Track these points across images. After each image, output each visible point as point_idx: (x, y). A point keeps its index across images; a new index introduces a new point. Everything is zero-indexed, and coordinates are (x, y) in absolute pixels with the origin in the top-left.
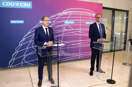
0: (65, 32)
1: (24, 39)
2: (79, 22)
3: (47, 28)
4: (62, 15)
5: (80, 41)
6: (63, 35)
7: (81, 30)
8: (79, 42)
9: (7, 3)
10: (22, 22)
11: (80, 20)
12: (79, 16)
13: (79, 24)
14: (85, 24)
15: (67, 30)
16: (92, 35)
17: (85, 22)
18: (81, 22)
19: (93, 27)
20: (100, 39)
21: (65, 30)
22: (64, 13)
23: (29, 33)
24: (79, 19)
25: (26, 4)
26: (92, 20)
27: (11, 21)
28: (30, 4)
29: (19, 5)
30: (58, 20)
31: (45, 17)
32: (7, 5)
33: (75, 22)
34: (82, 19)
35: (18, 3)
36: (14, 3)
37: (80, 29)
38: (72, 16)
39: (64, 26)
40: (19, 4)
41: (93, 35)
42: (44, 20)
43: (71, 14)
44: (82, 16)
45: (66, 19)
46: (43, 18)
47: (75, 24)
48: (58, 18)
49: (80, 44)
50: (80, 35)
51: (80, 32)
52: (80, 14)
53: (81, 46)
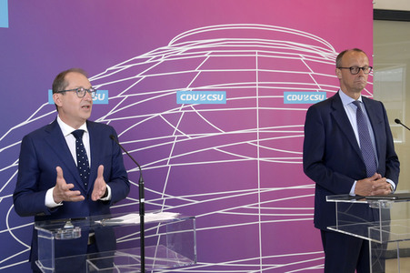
0: (181, 147)
2: (252, 92)
3: (84, 127)
4: (162, 60)
5: (259, 190)
6: (168, 163)
7: (262, 135)
8: (253, 199)
11: (257, 85)
12: (249, 62)
13: (253, 103)
14: (280, 102)
15: (189, 137)
16: (318, 162)
17: (281, 92)
18: (262, 92)
19: (324, 120)
20: (368, 180)
21: (178, 136)
22: (175, 49)
24: (251, 77)
26: (320, 79)
30: (145, 85)
31: (68, 71)
33: (230, 93)
34: (263, 77)
37: (258, 130)
38: (212, 63)
39: (173, 118)
41: (324, 161)
42: (63, 92)
43: (208, 55)
44: (264, 63)
45: (182, 81)
46: (60, 77)
47: (229, 104)
48: (145, 76)
49: (259, 208)
50: (259, 159)
51: (258, 146)
52: (257, 51)
53: (263, 218)
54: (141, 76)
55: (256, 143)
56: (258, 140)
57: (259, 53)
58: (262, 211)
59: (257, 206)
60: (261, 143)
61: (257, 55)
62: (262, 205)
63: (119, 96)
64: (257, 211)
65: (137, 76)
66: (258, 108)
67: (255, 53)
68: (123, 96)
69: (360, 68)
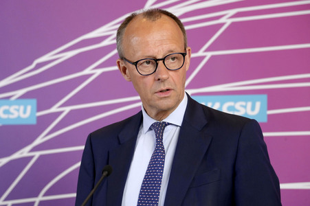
48: (99, 72)
54: (93, 71)
63: (54, 109)
65: (87, 71)
68: (60, 109)
69: (156, 60)
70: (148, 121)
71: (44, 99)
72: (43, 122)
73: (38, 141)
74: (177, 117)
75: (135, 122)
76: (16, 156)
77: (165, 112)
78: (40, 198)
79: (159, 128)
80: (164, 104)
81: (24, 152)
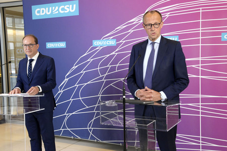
1: (66, 79)
2: (197, 35)
4: (141, 21)
7: (203, 62)
8: (197, 100)
9: (42, 9)
10: (62, 45)
11: (200, 30)
14: (219, 40)
17: (220, 33)
23: (74, 67)
25: (69, 8)
27: (47, 43)
28: (75, 5)
29: (57, 12)
32: (41, 14)
35: (57, 8)
36: (51, 8)
40: (58, 10)
43: (168, 15)
48: (132, 31)
49: (200, 107)
50: (200, 77)
51: (200, 68)
52: (201, 8)
53: (202, 113)
54: (131, 31)
55: (199, 67)
56: (200, 65)
57: (202, 9)
58: (202, 109)
59: (199, 105)
60: (202, 67)
61: (201, 11)
62: (202, 105)
63: (121, 42)
64: (199, 108)
65: (129, 31)
66: (200, 45)
67: (200, 10)
68: (122, 41)
69: (152, 25)
70: (150, 42)
71: (118, 39)
72: (118, 45)
73: (117, 50)
74: (158, 40)
75: (147, 41)
76: (111, 54)
77: (153, 39)
78: (118, 65)
79: (153, 44)
80: (153, 37)
81: (113, 53)
